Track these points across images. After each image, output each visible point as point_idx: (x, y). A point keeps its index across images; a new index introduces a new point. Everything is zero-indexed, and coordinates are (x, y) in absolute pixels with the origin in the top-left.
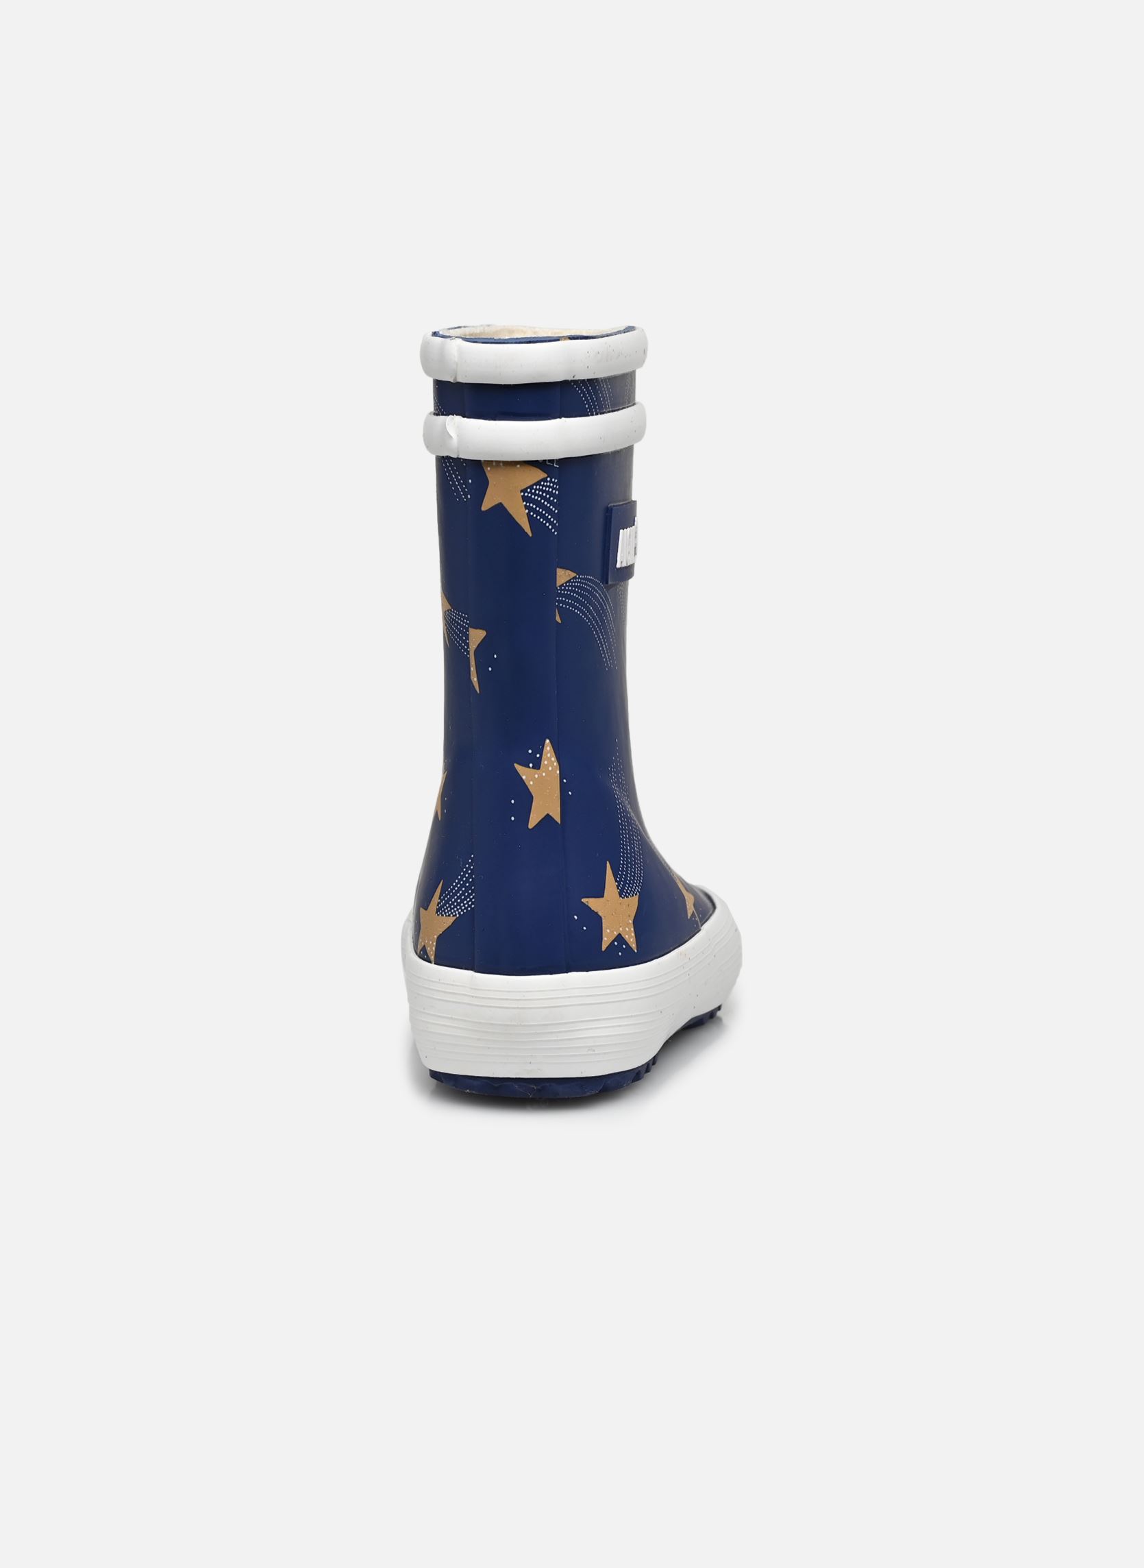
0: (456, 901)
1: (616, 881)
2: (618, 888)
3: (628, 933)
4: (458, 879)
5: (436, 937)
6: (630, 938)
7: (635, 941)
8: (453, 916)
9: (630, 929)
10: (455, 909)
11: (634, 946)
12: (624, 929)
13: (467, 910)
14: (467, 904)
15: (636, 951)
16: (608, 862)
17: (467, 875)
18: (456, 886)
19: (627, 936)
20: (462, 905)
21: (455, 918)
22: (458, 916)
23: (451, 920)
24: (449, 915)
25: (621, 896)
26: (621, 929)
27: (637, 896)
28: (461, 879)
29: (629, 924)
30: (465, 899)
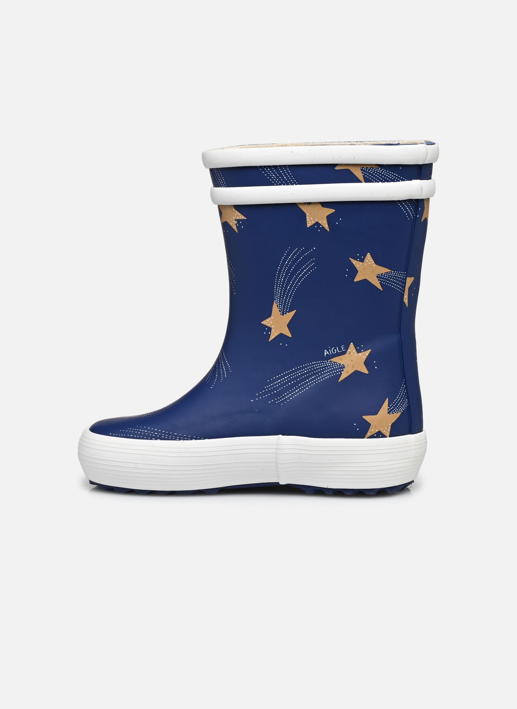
0: (400, 405)
4: (399, 395)
5: (390, 424)
8: (400, 412)
10: (401, 409)
13: (406, 407)
14: (405, 405)
17: (402, 392)
18: (399, 398)
20: (403, 406)
21: (401, 412)
22: (402, 411)
23: (399, 414)
24: (398, 412)
28: (401, 394)
30: (404, 403)
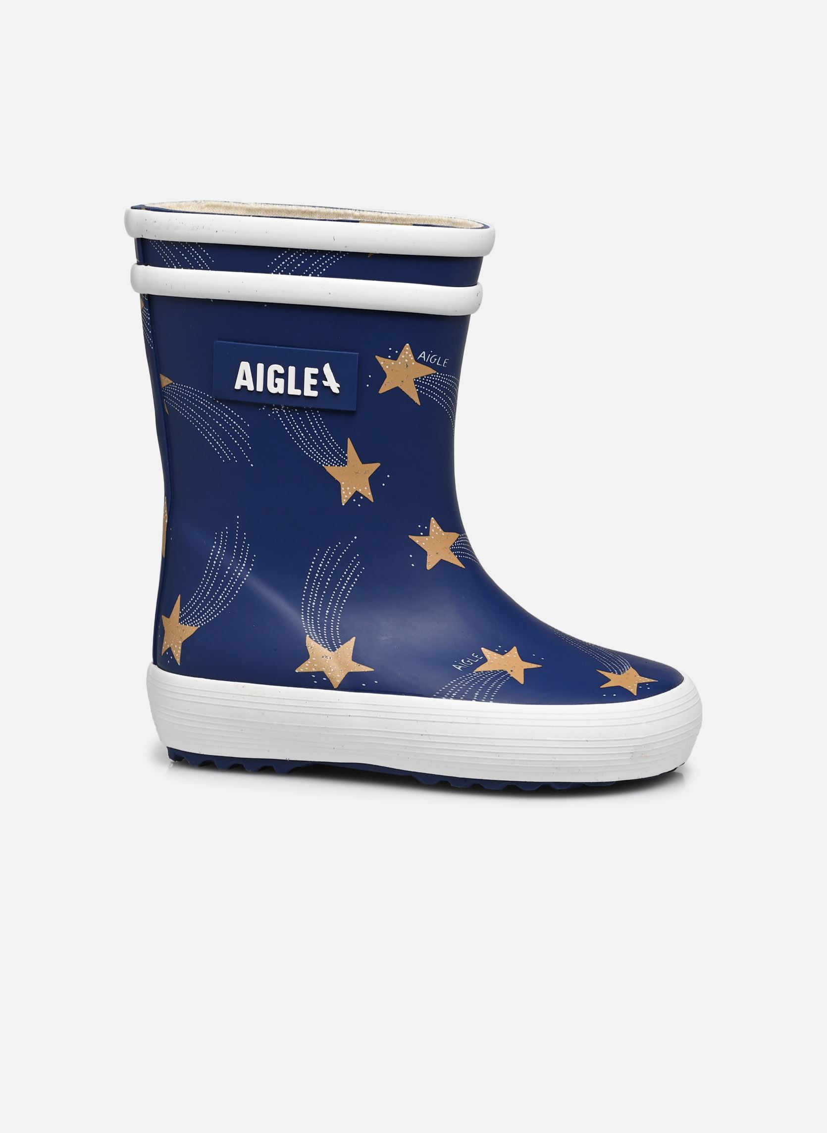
1: (181, 610)
2: (180, 616)
3: (177, 649)
6: (177, 653)
7: (179, 657)
9: (178, 647)
11: (178, 660)
12: (174, 646)
15: (179, 664)
16: (180, 595)
19: (174, 651)
25: (180, 622)
26: (172, 644)
27: (197, 628)
29: (178, 643)
